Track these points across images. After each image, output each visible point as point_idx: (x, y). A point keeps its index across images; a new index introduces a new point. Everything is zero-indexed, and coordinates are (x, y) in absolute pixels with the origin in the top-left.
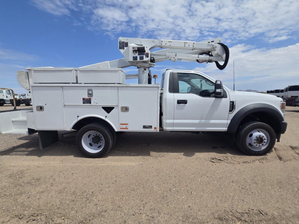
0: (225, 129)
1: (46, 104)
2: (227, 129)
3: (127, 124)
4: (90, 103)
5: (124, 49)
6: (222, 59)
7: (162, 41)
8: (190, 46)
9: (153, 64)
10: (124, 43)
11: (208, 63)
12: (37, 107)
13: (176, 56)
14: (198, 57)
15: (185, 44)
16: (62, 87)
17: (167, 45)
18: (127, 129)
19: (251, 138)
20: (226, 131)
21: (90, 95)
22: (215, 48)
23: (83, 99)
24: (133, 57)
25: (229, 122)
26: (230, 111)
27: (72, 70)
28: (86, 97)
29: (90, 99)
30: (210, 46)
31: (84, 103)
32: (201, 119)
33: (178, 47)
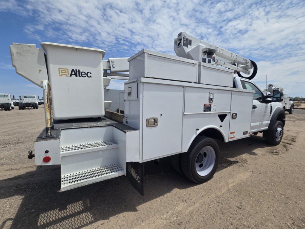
1: (161, 115)
2: (268, 127)
3: (234, 133)
4: (210, 111)
5: (187, 46)
7: (217, 48)
8: (234, 58)
10: (188, 40)
12: (148, 121)
13: (224, 64)
14: (237, 68)
15: (231, 55)
16: (184, 87)
17: (220, 52)
18: (234, 137)
19: (277, 132)
20: (267, 129)
21: (211, 100)
22: (248, 63)
23: (205, 105)
24: (203, 58)
26: (270, 114)
27: (195, 64)
28: (207, 103)
29: (210, 105)
30: (245, 60)
31: (204, 111)
33: (227, 56)
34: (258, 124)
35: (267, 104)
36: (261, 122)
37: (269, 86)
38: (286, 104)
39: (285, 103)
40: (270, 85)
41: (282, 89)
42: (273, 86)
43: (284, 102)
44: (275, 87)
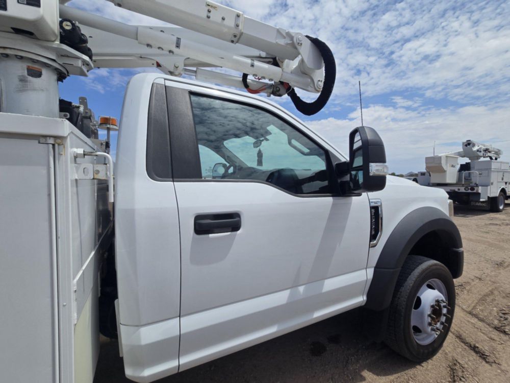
0: (361, 299)
2: (365, 298)
6: (312, 85)
8: (225, 22)
9: (78, 58)
11: (272, 95)
13: (178, 46)
14: (252, 66)
15: (209, 11)
19: (419, 309)
20: (364, 304)
22: (298, 47)
25: (370, 272)
26: (374, 237)
30: (285, 38)
32: (295, 285)
33: (181, 11)
34: (280, 298)
35: (341, 201)
36: (301, 289)
37: (466, 145)
38: (506, 183)
39: (505, 180)
40: (468, 144)
41: (499, 151)
42: (474, 145)
43: (503, 179)
44: (480, 146)
